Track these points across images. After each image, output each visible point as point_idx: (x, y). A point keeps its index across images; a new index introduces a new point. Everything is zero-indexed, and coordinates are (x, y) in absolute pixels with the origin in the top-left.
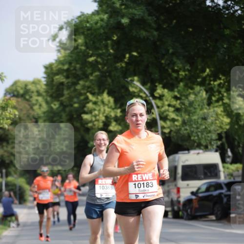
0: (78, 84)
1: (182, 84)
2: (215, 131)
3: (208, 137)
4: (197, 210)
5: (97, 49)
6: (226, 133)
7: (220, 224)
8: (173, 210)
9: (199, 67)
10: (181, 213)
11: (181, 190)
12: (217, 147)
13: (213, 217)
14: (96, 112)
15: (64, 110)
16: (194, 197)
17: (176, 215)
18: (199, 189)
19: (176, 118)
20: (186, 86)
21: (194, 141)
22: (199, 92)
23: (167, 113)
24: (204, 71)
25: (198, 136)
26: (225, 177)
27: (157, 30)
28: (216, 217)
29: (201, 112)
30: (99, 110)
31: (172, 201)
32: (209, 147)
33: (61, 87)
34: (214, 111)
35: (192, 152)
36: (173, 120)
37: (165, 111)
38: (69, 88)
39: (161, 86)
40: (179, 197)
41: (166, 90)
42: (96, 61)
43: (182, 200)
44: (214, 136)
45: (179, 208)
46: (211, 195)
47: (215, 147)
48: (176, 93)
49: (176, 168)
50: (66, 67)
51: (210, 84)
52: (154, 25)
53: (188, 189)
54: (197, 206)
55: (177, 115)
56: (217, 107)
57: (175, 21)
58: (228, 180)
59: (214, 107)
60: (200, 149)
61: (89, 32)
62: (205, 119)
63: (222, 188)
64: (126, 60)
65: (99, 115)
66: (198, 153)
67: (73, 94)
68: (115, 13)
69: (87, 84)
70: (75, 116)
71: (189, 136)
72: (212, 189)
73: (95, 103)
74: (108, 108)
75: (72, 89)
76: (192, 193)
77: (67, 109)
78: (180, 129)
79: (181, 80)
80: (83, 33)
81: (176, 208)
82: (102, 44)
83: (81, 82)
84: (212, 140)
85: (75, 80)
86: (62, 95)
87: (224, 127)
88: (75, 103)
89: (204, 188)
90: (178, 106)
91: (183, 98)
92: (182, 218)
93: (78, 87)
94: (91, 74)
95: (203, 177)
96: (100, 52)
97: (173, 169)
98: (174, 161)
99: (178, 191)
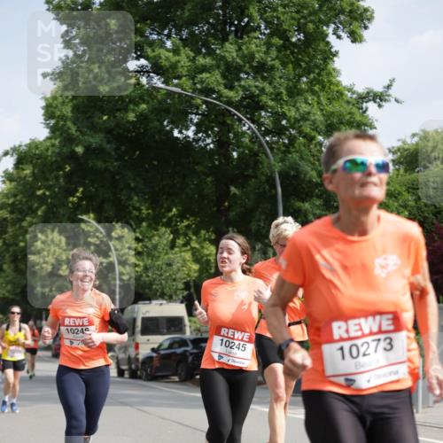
0: (24, 220)
1: (144, 224)
2: (181, 279)
3: (173, 285)
4: (158, 369)
5: (47, 180)
6: (194, 281)
7: (183, 387)
8: (130, 369)
9: (165, 205)
10: (139, 373)
11: (140, 346)
12: (183, 297)
13: (176, 379)
15: (7, 250)
16: (154, 355)
17: (134, 375)
18: (161, 345)
19: (137, 262)
20: (149, 226)
21: (156, 291)
22: (164, 234)
24: (171, 211)
25: (161, 284)
26: (191, 332)
27: (116, 160)
28: (180, 378)
29: (166, 257)
31: (129, 358)
32: (174, 297)
33: (5, 223)
34: (181, 256)
35: (154, 302)
36: (136, 265)
38: (13, 224)
40: (137, 354)
42: (44, 194)
43: (141, 357)
44: (181, 286)
45: (137, 366)
46: (175, 353)
47: (181, 297)
48: (138, 235)
49: (134, 320)
50: (11, 201)
51: (176, 225)
52: (113, 153)
53: (148, 345)
54: (158, 365)
55: (138, 260)
56: (184, 251)
57: (138, 153)
58: (194, 336)
59: (181, 252)
60: (163, 299)
61: (39, 161)
62: (169, 265)
63: (187, 345)
64: (78, 194)
66: (161, 304)
67: (18, 233)
68: (69, 140)
69: (35, 220)
70: (20, 257)
71: (151, 284)
72: (176, 345)
75: (18, 226)
76: (153, 350)
77: (11, 249)
78: (141, 276)
79: (143, 220)
80: (31, 162)
81: (133, 366)
83: (28, 219)
84: (177, 289)
85: (20, 217)
86: (6, 233)
87: (192, 274)
88: (21, 241)
89: (166, 345)
90: (140, 249)
91: (146, 240)
92: (140, 378)
93: (25, 224)
94: (38, 208)
95: (165, 331)
96: (51, 183)
97: (132, 321)
98: (133, 312)
99: (137, 347)
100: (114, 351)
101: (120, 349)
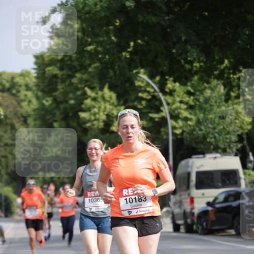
0: (74, 76)
1: (196, 78)
2: (235, 132)
3: (227, 138)
4: (213, 223)
5: (97, 35)
6: (247, 133)
8: (186, 224)
9: (217, 58)
10: (195, 227)
11: (195, 200)
12: (237, 150)
13: (233, 232)
14: (96, 110)
15: (57, 107)
16: (210, 209)
17: (190, 230)
18: (216, 198)
19: (189, 116)
20: (201, 79)
21: (210, 144)
22: (216, 87)
23: (179, 110)
24: (222, 63)
25: (215, 137)
26: (246, 185)
27: (168, 14)
28: (236, 231)
29: (218, 110)
30: (99, 108)
31: (185, 213)
32: (228, 150)
33: (54, 80)
34: (233, 109)
35: (208, 156)
36: (186, 119)
37: (176, 109)
38: (63, 81)
39: (172, 79)
40: (193, 208)
41: (177, 84)
42: (95, 50)
43: (196, 211)
44: (234, 138)
45: (193, 221)
46: (230, 206)
47: (234, 150)
48: (189, 88)
49: (189, 174)
50: (60, 57)
51: (229, 78)
52: (164, 8)
53: (202, 199)
54: (214, 219)
55: (190, 114)
56: (237, 104)
57: (188, 4)
58: (249, 189)
59: (233, 104)
60: (217, 152)
61: (87, 16)
62: (222, 118)
64: (130, 49)
65: (99, 113)
66: (215, 158)
67: (68, 89)
69: (85, 77)
70: (71, 114)
71: (205, 137)
72: (231, 198)
73: (94, 99)
74: (110, 105)
75: (68, 82)
76: (208, 204)
77: (62, 106)
78: (194, 130)
79: (196, 73)
81: (189, 221)
82: (102, 30)
83: (78, 75)
84: (231, 142)
85: (70, 73)
86: (56, 90)
87: (245, 127)
88: (71, 99)
89: (221, 198)
90: (192, 103)
91: (197, 93)
92: (196, 232)
93: (75, 81)
94: (90, 65)
95: (220, 184)
96: (101, 39)
97: (186, 176)
98: (187, 166)
99: (192, 201)
100: (169, 206)
101: (175, 204)
